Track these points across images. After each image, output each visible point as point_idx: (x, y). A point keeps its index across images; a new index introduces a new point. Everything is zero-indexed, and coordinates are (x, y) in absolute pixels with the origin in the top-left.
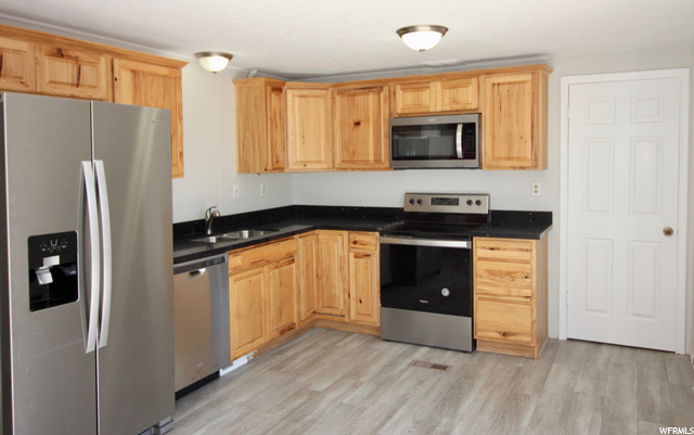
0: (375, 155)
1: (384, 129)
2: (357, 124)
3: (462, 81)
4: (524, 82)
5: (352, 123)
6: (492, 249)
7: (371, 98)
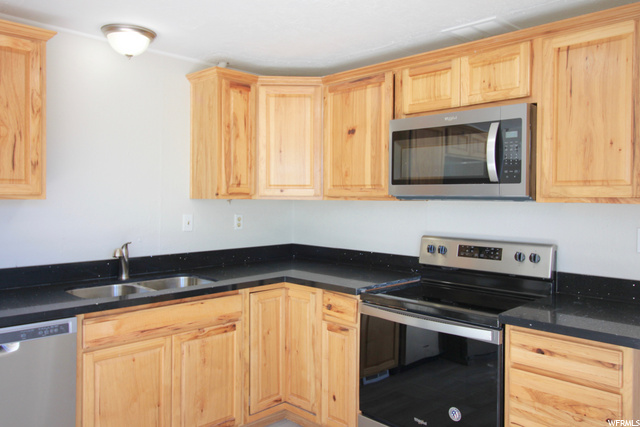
0: (373, 177)
1: (386, 139)
2: (352, 132)
3: (504, 51)
4: (619, 38)
5: (346, 131)
6: (540, 351)
7: (370, 92)
